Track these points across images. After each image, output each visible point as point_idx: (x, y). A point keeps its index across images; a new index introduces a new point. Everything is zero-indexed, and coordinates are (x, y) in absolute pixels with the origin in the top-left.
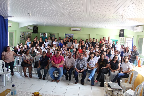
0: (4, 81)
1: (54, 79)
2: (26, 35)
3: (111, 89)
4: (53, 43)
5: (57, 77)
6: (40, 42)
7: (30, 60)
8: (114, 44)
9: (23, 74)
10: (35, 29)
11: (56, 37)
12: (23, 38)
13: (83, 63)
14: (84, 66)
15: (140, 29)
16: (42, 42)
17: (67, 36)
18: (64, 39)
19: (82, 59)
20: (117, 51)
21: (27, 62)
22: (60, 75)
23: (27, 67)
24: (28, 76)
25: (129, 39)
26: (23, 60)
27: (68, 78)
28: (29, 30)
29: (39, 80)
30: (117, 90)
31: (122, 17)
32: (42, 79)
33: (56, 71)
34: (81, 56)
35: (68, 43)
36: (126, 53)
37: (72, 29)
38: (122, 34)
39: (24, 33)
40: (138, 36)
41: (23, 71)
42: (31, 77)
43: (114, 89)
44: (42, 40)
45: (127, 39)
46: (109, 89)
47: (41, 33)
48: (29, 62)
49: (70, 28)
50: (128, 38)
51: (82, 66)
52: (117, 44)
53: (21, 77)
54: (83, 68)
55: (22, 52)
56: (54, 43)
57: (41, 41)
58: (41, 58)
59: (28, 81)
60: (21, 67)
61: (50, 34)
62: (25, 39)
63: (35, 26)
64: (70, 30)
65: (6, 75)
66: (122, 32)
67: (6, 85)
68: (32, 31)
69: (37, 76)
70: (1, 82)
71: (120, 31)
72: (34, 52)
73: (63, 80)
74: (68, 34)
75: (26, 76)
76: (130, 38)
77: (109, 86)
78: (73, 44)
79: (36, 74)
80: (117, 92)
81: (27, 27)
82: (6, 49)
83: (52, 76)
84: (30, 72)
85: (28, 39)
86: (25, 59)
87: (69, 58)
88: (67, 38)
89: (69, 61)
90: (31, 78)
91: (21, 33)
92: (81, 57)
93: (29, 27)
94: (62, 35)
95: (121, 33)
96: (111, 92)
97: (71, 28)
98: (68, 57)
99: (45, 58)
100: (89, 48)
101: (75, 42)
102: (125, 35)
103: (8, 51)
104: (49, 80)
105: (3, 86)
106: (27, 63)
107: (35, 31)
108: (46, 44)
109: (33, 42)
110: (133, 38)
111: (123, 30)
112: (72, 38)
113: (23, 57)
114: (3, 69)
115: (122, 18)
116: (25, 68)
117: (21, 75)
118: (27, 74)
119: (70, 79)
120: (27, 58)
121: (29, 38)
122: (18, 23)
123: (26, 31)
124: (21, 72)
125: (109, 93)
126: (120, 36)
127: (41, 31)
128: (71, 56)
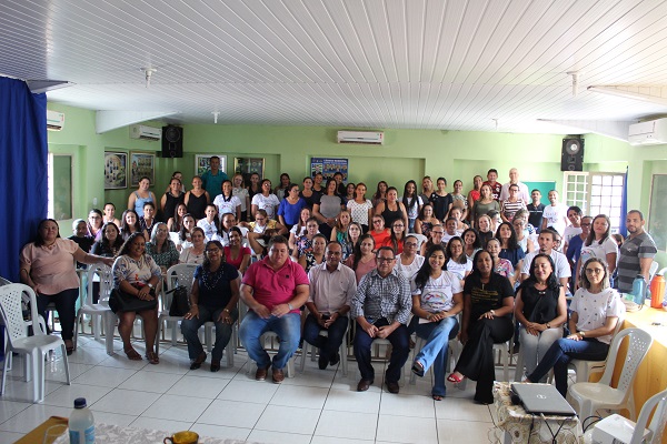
0: (32, 379)
2: (129, 167)
3: (528, 416)
4: (253, 202)
5: (275, 357)
6: (191, 195)
7: (148, 281)
8: (538, 203)
9: (119, 344)
10: (173, 136)
11: (269, 172)
12: (118, 178)
13: (396, 292)
14: (400, 306)
16: (203, 195)
17: (320, 167)
18: (306, 184)
19: (389, 274)
20: (550, 236)
21: (136, 291)
22: (284, 348)
25: (607, 180)
26: (117, 283)
28: (143, 141)
29: (193, 372)
30: (554, 418)
31: (574, 76)
32: (205, 368)
34: (383, 259)
35: (323, 199)
36: (596, 242)
37: (342, 135)
38: (573, 157)
39: (120, 156)
40: (649, 164)
41: (117, 334)
42: (153, 358)
43: (538, 414)
44: (203, 187)
45: (596, 179)
46: (515, 413)
47: (197, 156)
48: (146, 292)
49: (331, 133)
50: (602, 174)
51: (392, 308)
52: (552, 202)
53: (111, 358)
54: (394, 315)
55: (111, 243)
56: (259, 201)
57: (196, 192)
59: (142, 379)
60: (110, 315)
61: (241, 160)
62: (123, 183)
63: (170, 125)
64: (334, 139)
65: (44, 353)
66: (574, 147)
67: (40, 398)
68: (158, 146)
69: (182, 355)
70: (20, 382)
71: (567, 142)
72: (167, 244)
73: (301, 373)
74: (321, 160)
75: (132, 355)
76: (613, 174)
77: (516, 400)
78: (344, 203)
79: (176, 344)
80: (555, 428)
81: (134, 127)
82: (40, 232)
83: (254, 354)
84: (151, 335)
85: (141, 184)
86: (127, 279)
87: (332, 269)
88: (320, 177)
89: (328, 286)
90: (153, 363)
91: (108, 158)
92: (384, 266)
93: (143, 131)
94: (297, 164)
95: (568, 150)
96: (527, 427)
97: (335, 132)
98: (325, 268)
99: (219, 271)
100: (420, 223)
102: (587, 159)
104: (239, 371)
105: (27, 401)
106: (135, 297)
107: (172, 145)
109: (164, 199)
110: (625, 176)
111: (579, 139)
112: (339, 176)
114: (30, 323)
115: (574, 83)
116: (129, 317)
117: (111, 352)
118: (138, 347)
120: (138, 270)
121: (144, 180)
122: (95, 113)
123: (131, 148)
124: (110, 338)
125: (516, 429)
126: (564, 167)
127: (198, 148)
128: (337, 260)
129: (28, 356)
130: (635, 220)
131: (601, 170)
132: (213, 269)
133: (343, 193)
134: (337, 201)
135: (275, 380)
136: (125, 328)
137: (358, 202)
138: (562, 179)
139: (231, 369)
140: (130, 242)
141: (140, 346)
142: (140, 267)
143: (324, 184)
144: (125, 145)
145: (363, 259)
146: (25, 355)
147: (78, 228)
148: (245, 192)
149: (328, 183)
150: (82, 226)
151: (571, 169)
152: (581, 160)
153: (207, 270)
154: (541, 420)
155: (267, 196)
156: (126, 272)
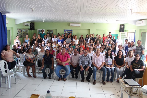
0: (8, 83)
1: (61, 78)
2: (23, 32)
3: (130, 86)
5: (64, 76)
6: (38, 39)
7: (32, 59)
8: (114, 39)
9: (26, 74)
10: (32, 25)
11: (54, 32)
14: (89, 63)
15: (144, 23)
16: (41, 39)
17: (66, 32)
18: (62, 36)
19: (87, 55)
20: (121, 46)
21: (30, 61)
22: (67, 73)
23: (30, 66)
24: (32, 76)
25: (131, 34)
26: (25, 59)
27: (74, 76)
28: (26, 26)
30: (136, 87)
32: (47, 79)
33: (62, 69)
34: (85, 52)
37: (71, 24)
38: (122, 29)
39: (21, 30)
40: (141, 30)
42: (35, 76)
43: (132, 86)
45: (129, 34)
46: (127, 86)
47: (38, 30)
48: (32, 61)
50: (130, 32)
51: (87, 63)
52: (118, 39)
53: (25, 77)
54: (88, 65)
55: (22, 50)
56: (53, 40)
57: (39, 38)
58: (44, 56)
59: (32, 81)
60: (24, 67)
61: (48, 30)
62: (21, 36)
64: (69, 25)
66: (122, 27)
67: (10, 87)
68: (29, 28)
69: (42, 75)
70: (4, 84)
71: (121, 25)
73: (69, 79)
74: (66, 30)
75: (29, 76)
76: (132, 32)
77: (126, 83)
79: (40, 73)
80: (136, 89)
81: (24, 23)
83: (58, 75)
84: (34, 72)
85: (26, 36)
86: (28, 58)
87: (75, 55)
88: (66, 34)
90: (35, 78)
91: (18, 30)
92: (85, 54)
93: (26, 24)
94: (61, 31)
96: (130, 89)
97: (69, 24)
98: (74, 55)
99: (49, 56)
100: (90, 44)
102: (125, 29)
103: (8, 49)
104: (55, 79)
105: (6, 88)
106: (30, 62)
107: (32, 27)
108: (45, 41)
109: (32, 40)
110: (135, 33)
111: (123, 25)
112: (71, 34)
113: (25, 55)
114: (6, 69)
116: (29, 67)
117: (25, 75)
119: (77, 77)
121: (27, 35)
122: (15, 20)
123: (23, 28)
124: (24, 72)
125: (127, 90)
127: (38, 28)
128: (76, 53)
129: (6, 77)
130: (139, 42)
131: (129, 31)
132: (47, 56)
134: (70, 40)
135: (64, 81)
136: (28, 70)
137: (76, 39)
138: (120, 34)
139: (53, 78)
140: (28, 50)
141: (31, 74)
142: (30, 56)
144: (22, 27)
145: (81, 52)
146: (5, 78)
147: (14, 47)
148: (50, 38)
149: (68, 35)
150: (14, 46)
151: (122, 31)
152: (124, 29)
153: (46, 56)
154: (133, 87)
156: (27, 57)
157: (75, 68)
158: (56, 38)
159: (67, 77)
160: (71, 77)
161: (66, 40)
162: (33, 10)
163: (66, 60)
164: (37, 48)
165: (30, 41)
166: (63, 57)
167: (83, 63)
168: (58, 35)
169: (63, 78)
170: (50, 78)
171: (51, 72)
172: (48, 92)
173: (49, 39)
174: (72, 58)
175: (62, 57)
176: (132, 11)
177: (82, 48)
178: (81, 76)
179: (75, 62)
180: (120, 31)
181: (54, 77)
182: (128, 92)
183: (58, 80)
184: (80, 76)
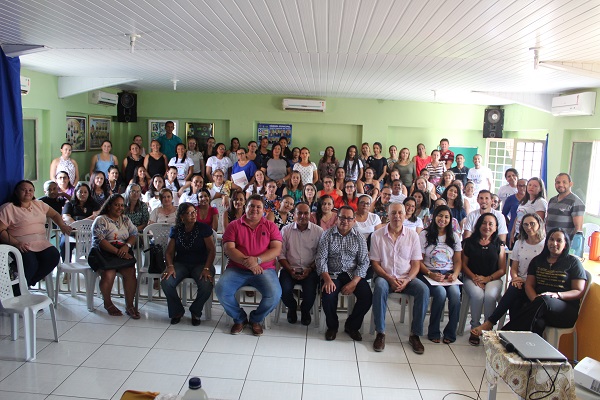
0: (22, 337)
1: (241, 322)
2: (88, 130)
3: (525, 362)
4: (208, 164)
5: (253, 313)
6: (151, 158)
7: (126, 241)
8: (462, 166)
9: (99, 301)
10: (128, 102)
11: (217, 133)
12: (78, 142)
13: (355, 250)
14: (358, 262)
15: (582, 106)
16: (162, 158)
17: (266, 132)
19: (350, 232)
21: (116, 250)
22: (267, 304)
23: (117, 271)
24: (123, 310)
25: (530, 145)
26: (97, 242)
27: (298, 317)
28: (101, 107)
30: (549, 364)
33: (249, 285)
34: (344, 218)
35: (270, 163)
36: (529, 202)
37: (287, 103)
38: (493, 126)
39: (80, 121)
40: (569, 133)
42: (134, 313)
43: (534, 360)
44: (161, 150)
45: (520, 145)
46: (513, 360)
47: (150, 121)
49: (278, 103)
50: (526, 141)
51: (352, 264)
52: (476, 166)
53: (92, 314)
54: (354, 269)
56: (213, 163)
57: (155, 155)
58: (175, 230)
59: (123, 333)
60: (89, 273)
61: (192, 125)
62: (82, 146)
63: (124, 92)
64: (280, 106)
65: (35, 312)
66: (495, 117)
67: (32, 356)
68: (114, 112)
69: (163, 310)
70: (6, 341)
71: (488, 111)
72: (140, 207)
73: (277, 325)
74: (267, 126)
75: (112, 311)
76: (534, 141)
77: (510, 348)
80: (552, 373)
81: (93, 94)
82: (16, 193)
83: (231, 310)
84: (131, 294)
85: (103, 148)
86: (107, 238)
87: (302, 227)
88: (266, 141)
90: (135, 318)
91: (69, 122)
92: (344, 225)
93: (102, 97)
94: (245, 128)
95: (489, 118)
96: (525, 373)
97: (280, 100)
98: (295, 227)
99: (194, 230)
100: (362, 184)
101: (300, 160)
102: (506, 127)
103: (25, 200)
104: (217, 325)
105: (14, 360)
106: (115, 255)
107: (127, 110)
109: (126, 161)
110: (546, 144)
111: (499, 110)
112: (284, 141)
113: (96, 226)
114: (15, 282)
116: (110, 274)
117: (92, 309)
118: (119, 304)
119: (306, 320)
120: (117, 230)
121: (105, 143)
122: (57, 79)
123: (90, 113)
124: (90, 295)
125: (515, 377)
126: (486, 134)
127: (152, 114)
128: (307, 219)
129: (16, 316)
130: (564, 182)
131: (520, 136)
132: (188, 230)
133: (289, 156)
134: (283, 164)
135: (256, 333)
136: (106, 285)
137: (304, 165)
138: (485, 146)
139: (209, 322)
140: (110, 202)
141: (120, 303)
142: (118, 227)
143: (270, 147)
144: (85, 110)
145: (324, 218)
146: (11, 316)
147: (49, 189)
148: (199, 155)
149: (273, 148)
150: (53, 186)
151: (493, 136)
152: (501, 128)
153: (182, 230)
154: (538, 366)
155: (220, 158)
156: (105, 232)
157: (298, 282)
158: (226, 158)
159: (267, 320)
160: (284, 316)
161: (266, 167)
162: (134, 39)
163: (263, 247)
164: (145, 198)
165: (116, 167)
166: (253, 236)
167: (335, 263)
168: (233, 146)
169: (251, 323)
170: (195, 322)
171: (203, 297)
172: (195, 384)
173: (194, 162)
174: (291, 242)
175: (249, 234)
176: (539, 54)
177: (331, 202)
178: (323, 317)
179: (300, 257)
180: (486, 135)
181: (215, 318)
182: (519, 386)
183: (229, 330)
184: (320, 317)
